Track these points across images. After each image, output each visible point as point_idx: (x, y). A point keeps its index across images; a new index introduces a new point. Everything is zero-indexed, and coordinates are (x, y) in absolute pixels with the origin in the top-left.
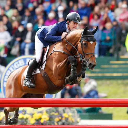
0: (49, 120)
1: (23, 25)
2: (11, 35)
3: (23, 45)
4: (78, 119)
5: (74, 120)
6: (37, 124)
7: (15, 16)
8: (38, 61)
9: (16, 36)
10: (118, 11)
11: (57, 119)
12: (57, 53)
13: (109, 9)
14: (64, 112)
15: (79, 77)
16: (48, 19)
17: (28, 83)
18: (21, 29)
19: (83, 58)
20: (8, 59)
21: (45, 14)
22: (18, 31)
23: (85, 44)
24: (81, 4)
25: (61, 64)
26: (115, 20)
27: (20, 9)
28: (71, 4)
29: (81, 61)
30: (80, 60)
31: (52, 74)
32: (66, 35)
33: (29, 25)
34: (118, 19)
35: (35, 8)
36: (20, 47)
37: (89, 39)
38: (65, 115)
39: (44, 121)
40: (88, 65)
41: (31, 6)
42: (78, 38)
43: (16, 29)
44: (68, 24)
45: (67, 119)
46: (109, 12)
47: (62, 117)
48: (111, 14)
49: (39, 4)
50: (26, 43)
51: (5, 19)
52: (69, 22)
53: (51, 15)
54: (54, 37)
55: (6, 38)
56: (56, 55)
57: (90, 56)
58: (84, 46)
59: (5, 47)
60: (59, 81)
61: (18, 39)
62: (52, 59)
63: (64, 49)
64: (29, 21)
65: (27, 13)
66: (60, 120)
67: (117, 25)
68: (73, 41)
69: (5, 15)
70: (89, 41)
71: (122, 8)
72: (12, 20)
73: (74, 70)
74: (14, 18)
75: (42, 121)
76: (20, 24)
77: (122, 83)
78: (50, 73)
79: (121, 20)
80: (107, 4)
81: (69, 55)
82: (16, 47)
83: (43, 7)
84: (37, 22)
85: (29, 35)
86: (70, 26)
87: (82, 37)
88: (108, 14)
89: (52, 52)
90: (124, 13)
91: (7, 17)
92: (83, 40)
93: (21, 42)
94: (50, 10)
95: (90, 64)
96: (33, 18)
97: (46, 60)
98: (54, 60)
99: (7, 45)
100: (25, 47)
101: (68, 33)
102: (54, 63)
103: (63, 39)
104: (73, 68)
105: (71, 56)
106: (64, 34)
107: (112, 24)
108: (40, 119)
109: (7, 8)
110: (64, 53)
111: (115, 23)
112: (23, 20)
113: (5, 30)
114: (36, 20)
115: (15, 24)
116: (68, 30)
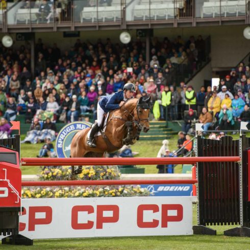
0: (95, 175)
1: (69, 96)
2: (59, 105)
3: (69, 112)
4: (119, 174)
5: (116, 174)
6: (85, 178)
7: (62, 89)
8: (99, 125)
9: (64, 106)
10: (146, 85)
11: (102, 174)
12: (116, 119)
13: (139, 83)
14: (108, 168)
15: (134, 139)
16: (90, 91)
17: (90, 144)
18: (67, 100)
19: (138, 123)
20: (57, 124)
21: (87, 87)
22: (65, 101)
23: (140, 111)
24: (116, 79)
25: (119, 128)
26: (144, 92)
27: (66, 83)
28: (108, 79)
29: (137, 126)
30: (135, 125)
31: (112, 136)
32: (124, 104)
33: (74, 97)
34: (146, 91)
35: (78, 83)
36: (67, 114)
37: (144, 107)
38: (109, 170)
39: (92, 176)
40: (143, 129)
41: (75, 81)
42: (134, 107)
43: (63, 100)
44: (125, 93)
45: (110, 174)
46: (139, 85)
47: (106, 172)
48: (141, 87)
49: (81, 79)
50: (72, 111)
51: (54, 91)
52: (126, 91)
53: (92, 88)
54: (113, 105)
55: (56, 108)
56: (115, 120)
57: (145, 121)
58: (139, 113)
59: (54, 115)
60: (117, 142)
61: (65, 108)
62: (112, 124)
63: (122, 115)
64: (74, 94)
65: (72, 87)
66: (105, 175)
67: (146, 96)
68: (129, 109)
69: (54, 88)
70: (144, 109)
71: (150, 82)
72: (60, 92)
73: (130, 134)
74: (61, 91)
75: (90, 176)
76: (67, 96)
77: (151, 143)
78: (110, 135)
79: (148, 91)
80: (137, 79)
81: (126, 121)
82: (63, 114)
83: (86, 81)
84: (81, 94)
85: (74, 105)
86: (127, 94)
87: (138, 106)
88: (138, 87)
89: (111, 118)
90: (151, 86)
91: (56, 90)
92: (139, 108)
93: (68, 110)
94: (91, 84)
95: (145, 128)
96: (77, 91)
97: (107, 125)
98: (113, 125)
99: (55, 113)
100: (71, 115)
101: (125, 102)
102: (113, 127)
103: (121, 107)
104: (129, 132)
105: (128, 122)
106: (122, 103)
107: (142, 95)
108: (88, 174)
109: (55, 82)
110: (122, 119)
111: (144, 94)
112: (69, 92)
113: (54, 101)
114: (79, 92)
115: (62, 96)
116: (125, 99)
